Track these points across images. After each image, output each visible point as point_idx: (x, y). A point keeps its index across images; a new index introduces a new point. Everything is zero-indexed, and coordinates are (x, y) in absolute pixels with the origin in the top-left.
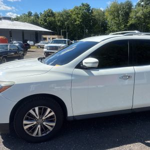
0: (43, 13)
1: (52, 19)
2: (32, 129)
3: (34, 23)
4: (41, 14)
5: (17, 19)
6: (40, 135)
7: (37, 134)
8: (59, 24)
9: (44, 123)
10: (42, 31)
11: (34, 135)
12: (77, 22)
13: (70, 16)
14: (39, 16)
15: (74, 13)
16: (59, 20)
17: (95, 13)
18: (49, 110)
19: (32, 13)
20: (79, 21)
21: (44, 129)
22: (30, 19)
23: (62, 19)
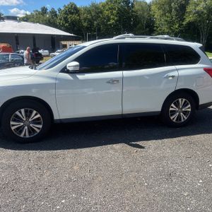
0: (63, 9)
1: (75, 17)
2: (20, 130)
3: (50, 23)
4: (60, 10)
5: (26, 19)
6: (27, 136)
7: (25, 135)
8: (85, 24)
9: (31, 125)
10: (60, 36)
11: (22, 135)
12: (112, 21)
13: (101, 12)
14: (58, 13)
15: (107, 8)
16: (85, 19)
17: (137, 7)
18: (35, 112)
19: (47, 9)
20: (113, 19)
21: (31, 131)
22: (45, 18)
23: (89, 17)
